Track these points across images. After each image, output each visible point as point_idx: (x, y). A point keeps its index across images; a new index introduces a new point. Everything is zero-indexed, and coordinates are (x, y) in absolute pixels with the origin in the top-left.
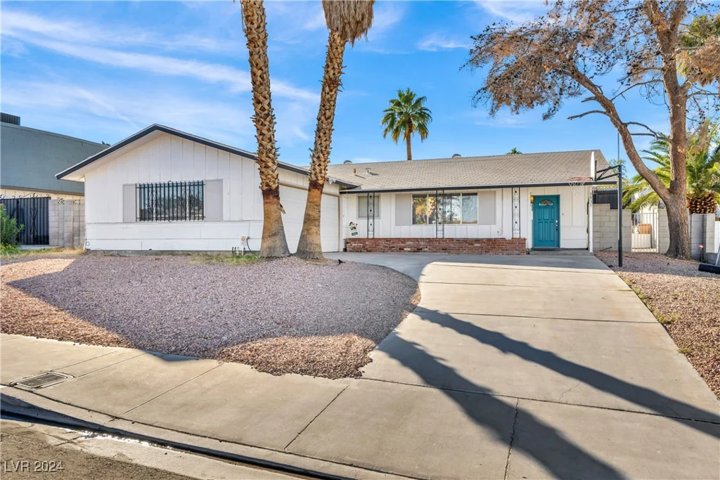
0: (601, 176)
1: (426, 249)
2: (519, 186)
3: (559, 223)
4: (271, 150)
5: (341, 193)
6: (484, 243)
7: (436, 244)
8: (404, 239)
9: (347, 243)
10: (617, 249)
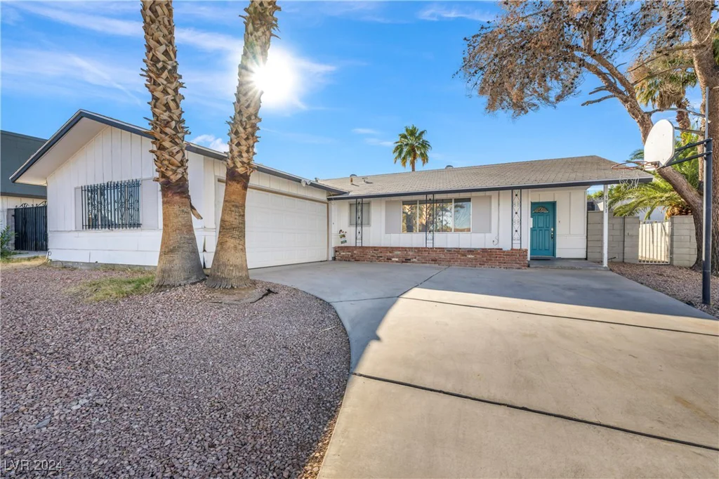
1: (414, 260)
2: (520, 188)
3: (554, 232)
4: (168, 122)
5: (329, 199)
6: (478, 254)
7: (426, 254)
8: (391, 248)
9: (336, 251)
10: (622, 260)
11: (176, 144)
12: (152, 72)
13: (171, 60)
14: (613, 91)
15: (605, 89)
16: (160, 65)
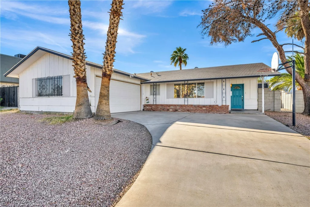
0: (280, 68)
1: (179, 110)
2: (225, 78)
3: (243, 98)
4: (79, 54)
5: (141, 83)
6: (208, 107)
7: (184, 108)
8: (169, 105)
9: (144, 107)
10: (273, 110)
11: (82, 62)
12: (74, 34)
13: (81, 29)
14: (267, 35)
15: (263, 35)
16: (76, 32)
